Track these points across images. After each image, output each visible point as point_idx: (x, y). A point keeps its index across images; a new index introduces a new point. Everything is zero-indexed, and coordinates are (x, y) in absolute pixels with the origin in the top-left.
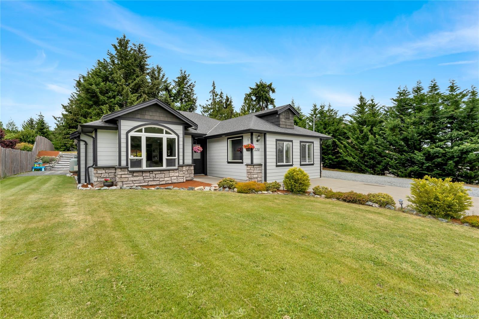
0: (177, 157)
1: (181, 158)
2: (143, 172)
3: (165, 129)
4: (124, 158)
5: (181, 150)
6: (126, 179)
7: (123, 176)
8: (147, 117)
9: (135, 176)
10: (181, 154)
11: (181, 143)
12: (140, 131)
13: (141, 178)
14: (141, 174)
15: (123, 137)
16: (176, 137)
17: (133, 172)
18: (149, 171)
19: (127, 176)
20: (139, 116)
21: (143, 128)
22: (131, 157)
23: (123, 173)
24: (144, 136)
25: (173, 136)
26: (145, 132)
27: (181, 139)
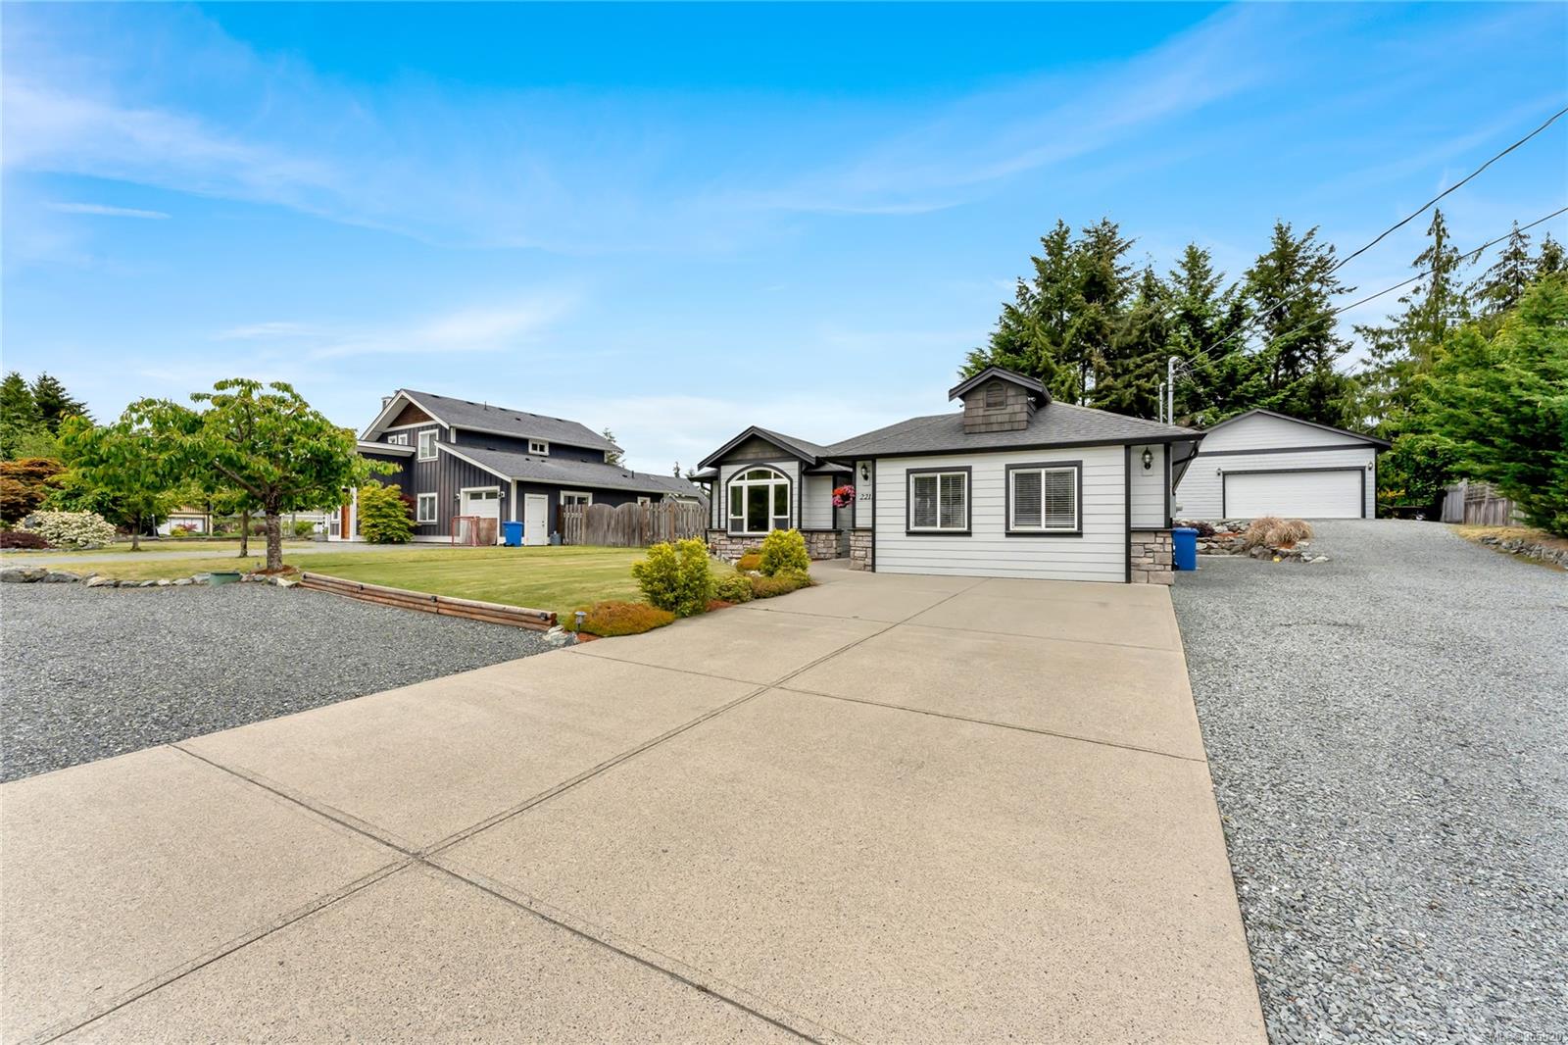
0: (788, 516)
1: (795, 517)
2: (743, 538)
3: (773, 471)
4: (723, 518)
5: (796, 504)
6: (724, 547)
7: (722, 542)
8: (750, 456)
9: (734, 544)
10: (795, 511)
11: (796, 491)
12: (742, 478)
13: (741, 547)
14: (740, 540)
15: (723, 488)
16: (787, 482)
17: (731, 538)
18: (751, 538)
19: (726, 542)
20: (739, 457)
21: (745, 472)
22: (731, 516)
23: (721, 538)
24: (746, 484)
25: (784, 481)
26: (748, 479)
27: (796, 485)
